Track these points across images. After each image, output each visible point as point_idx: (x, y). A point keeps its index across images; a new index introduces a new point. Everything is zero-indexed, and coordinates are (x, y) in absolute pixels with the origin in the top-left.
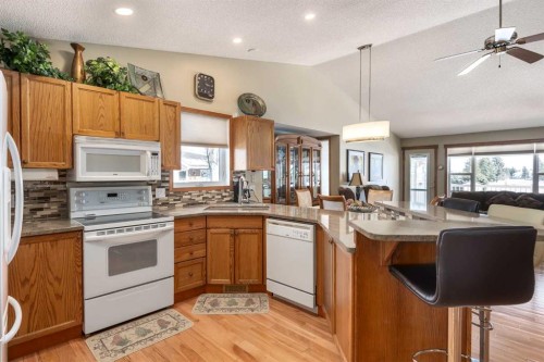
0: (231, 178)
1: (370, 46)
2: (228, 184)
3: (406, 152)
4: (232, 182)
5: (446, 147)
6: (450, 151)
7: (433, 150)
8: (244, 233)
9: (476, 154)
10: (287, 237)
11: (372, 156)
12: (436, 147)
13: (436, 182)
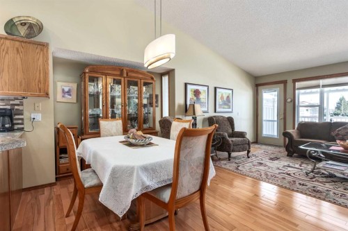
3: (260, 88)
5: (295, 81)
6: (298, 85)
7: (282, 85)
9: (324, 86)
11: (218, 90)
12: (285, 82)
13: (285, 114)
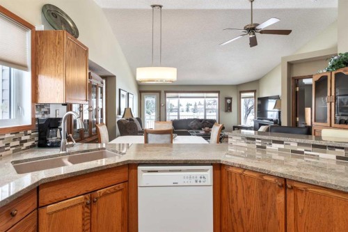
0: (33, 113)
1: (161, 7)
2: (29, 123)
3: (142, 94)
4: (34, 119)
5: (166, 92)
6: (168, 95)
7: (158, 94)
8: (105, 194)
10: (175, 185)
12: (160, 92)
13: (160, 114)
